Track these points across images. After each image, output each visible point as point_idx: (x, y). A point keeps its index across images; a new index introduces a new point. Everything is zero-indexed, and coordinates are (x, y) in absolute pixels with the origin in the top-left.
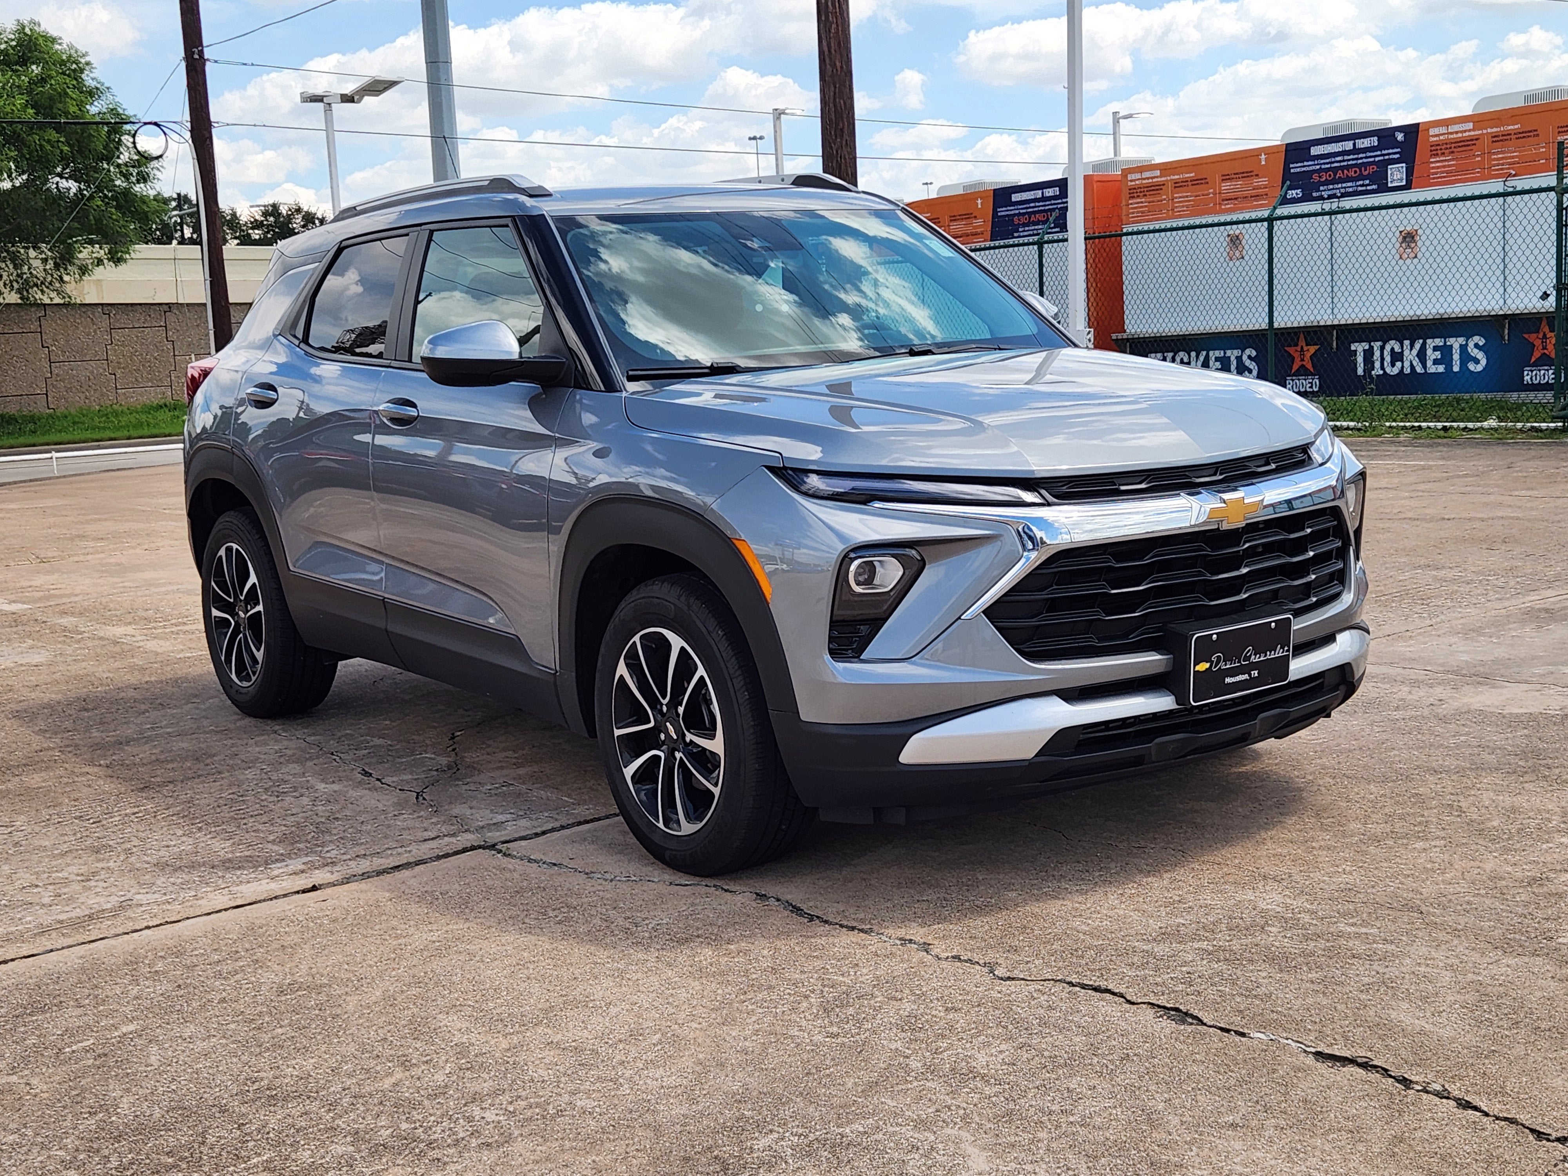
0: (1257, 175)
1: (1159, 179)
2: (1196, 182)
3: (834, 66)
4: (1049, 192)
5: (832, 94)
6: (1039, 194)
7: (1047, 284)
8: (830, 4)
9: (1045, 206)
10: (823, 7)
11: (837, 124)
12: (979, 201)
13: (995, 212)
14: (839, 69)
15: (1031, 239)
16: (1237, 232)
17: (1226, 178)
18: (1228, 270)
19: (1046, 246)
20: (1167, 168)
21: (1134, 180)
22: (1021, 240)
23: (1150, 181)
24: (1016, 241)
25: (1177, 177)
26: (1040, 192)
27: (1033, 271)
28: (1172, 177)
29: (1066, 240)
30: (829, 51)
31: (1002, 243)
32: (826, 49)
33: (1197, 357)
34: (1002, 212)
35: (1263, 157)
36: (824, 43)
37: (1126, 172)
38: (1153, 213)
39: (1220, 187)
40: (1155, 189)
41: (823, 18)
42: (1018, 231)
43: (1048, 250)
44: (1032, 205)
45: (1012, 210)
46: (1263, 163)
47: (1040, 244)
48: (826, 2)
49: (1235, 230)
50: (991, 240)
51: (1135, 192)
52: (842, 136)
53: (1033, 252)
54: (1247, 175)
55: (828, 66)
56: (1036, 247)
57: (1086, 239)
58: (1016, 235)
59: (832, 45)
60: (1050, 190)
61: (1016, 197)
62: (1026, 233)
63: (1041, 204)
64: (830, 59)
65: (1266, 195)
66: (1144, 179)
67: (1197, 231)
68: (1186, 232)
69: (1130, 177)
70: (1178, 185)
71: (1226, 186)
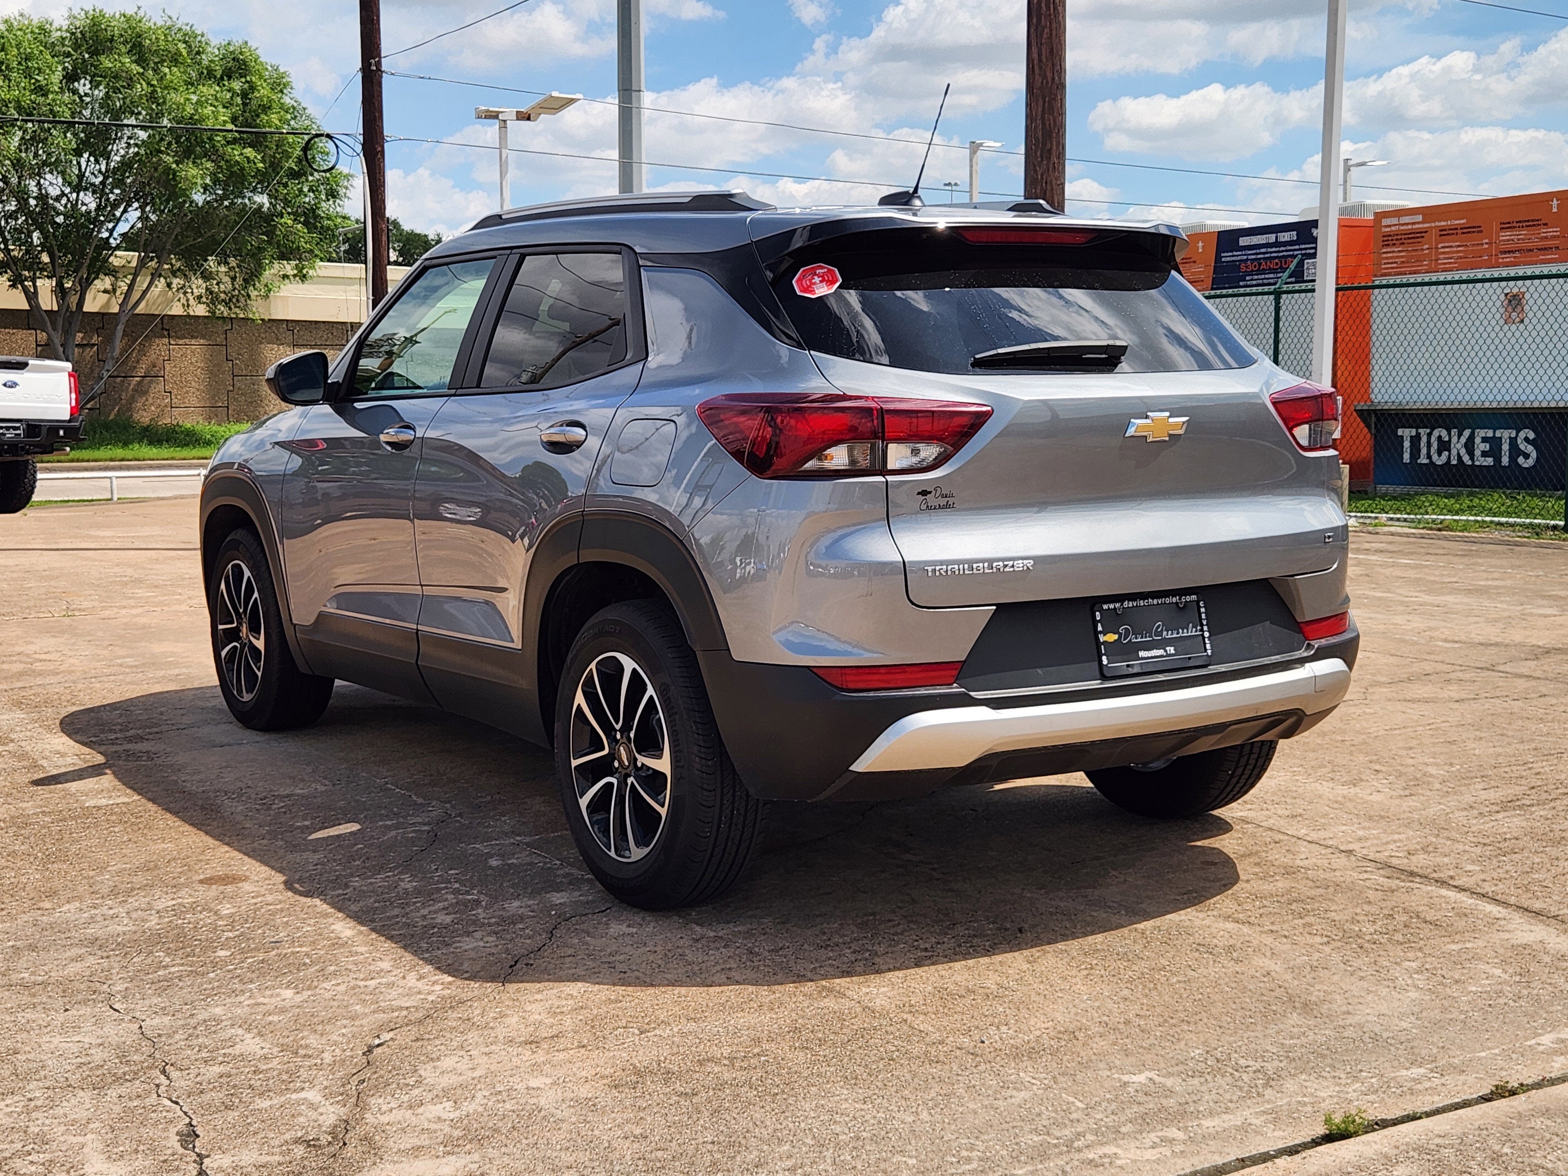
0: (1546, 224)
1: (1421, 226)
2: (1467, 230)
3: (1045, 77)
4: (1285, 237)
5: (1040, 109)
6: (1272, 238)
7: (1283, 341)
8: (1043, 5)
9: (1278, 252)
10: (1034, 8)
11: (1044, 144)
12: (1200, 244)
13: (1218, 258)
14: (1050, 80)
15: (1266, 289)
16: (1515, 290)
17: (1506, 226)
18: (1501, 335)
19: (1284, 296)
20: (1429, 213)
21: (1390, 226)
22: (1248, 290)
23: (1410, 227)
24: (1242, 290)
25: (1443, 223)
26: (1274, 236)
27: (1268, 325)
28: (1437, 224)
29: (1313, 291)
30: (1040, 60)
31: (1230, 291)
32: (1035, 56)
33: (1460, 435)
34: (1227, 257)
35: (1555, 202)
36: (1034, 50)
37: (1381, 215)
38: (1410, 265)
39: (1498, 236)
40: (1414, 236)
41: (1035, 20)
42: (1245, 280)
43: (1287, 302)
44: (1263, 250)
45: (1238, 256)
46: (1555, 210)
47: (1278, 295)
48: (1039, 3)
49: (1514, 287)
50: (1212, 289)
51: (1389, 240)
52: (1049, 159)
53: (1268, 303)
54: (1533, 223)
55: (1037, 77)
56: (1272, 297)
57: (1337, 290)
58: (1241, 283)
59: (1044, 51)
60: (1286, 234)
61: (1244, 241)
62: (1254, 282)
63: (1274, 249)
64: (1040, 68)
65: (1557, 248)
66: (1403, 225)
67: (1479, 285)
68: (1464, 286)
69: (1385, 222)
70: (1444, 233)
71: (1505, 235)
